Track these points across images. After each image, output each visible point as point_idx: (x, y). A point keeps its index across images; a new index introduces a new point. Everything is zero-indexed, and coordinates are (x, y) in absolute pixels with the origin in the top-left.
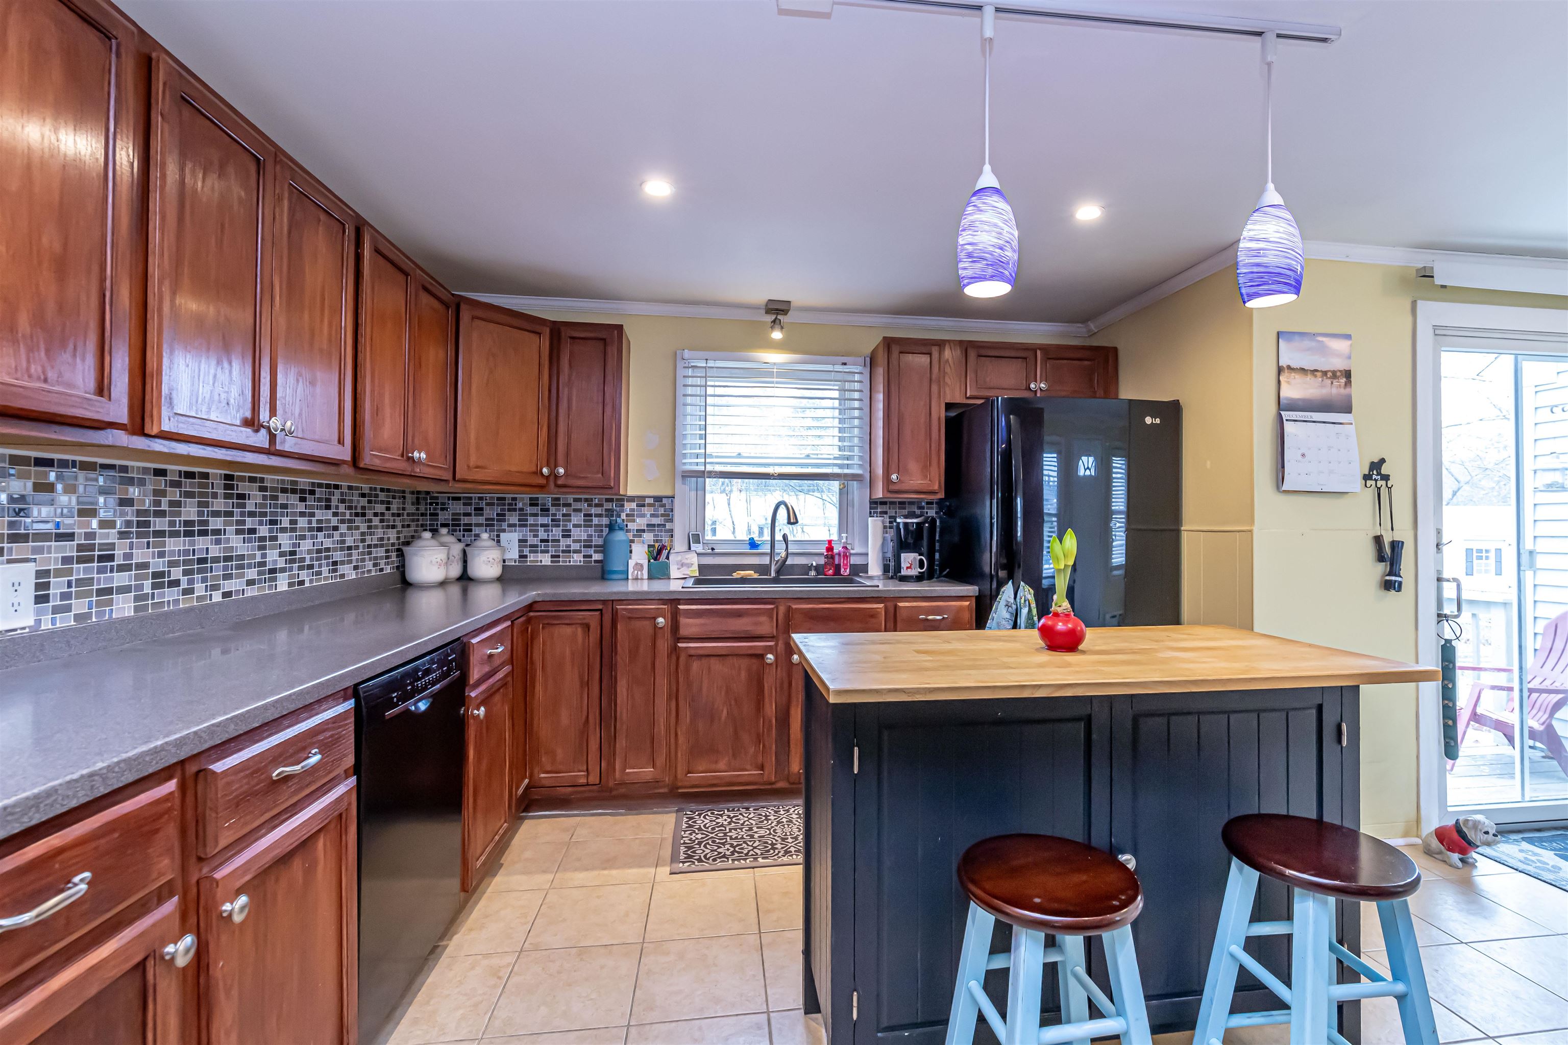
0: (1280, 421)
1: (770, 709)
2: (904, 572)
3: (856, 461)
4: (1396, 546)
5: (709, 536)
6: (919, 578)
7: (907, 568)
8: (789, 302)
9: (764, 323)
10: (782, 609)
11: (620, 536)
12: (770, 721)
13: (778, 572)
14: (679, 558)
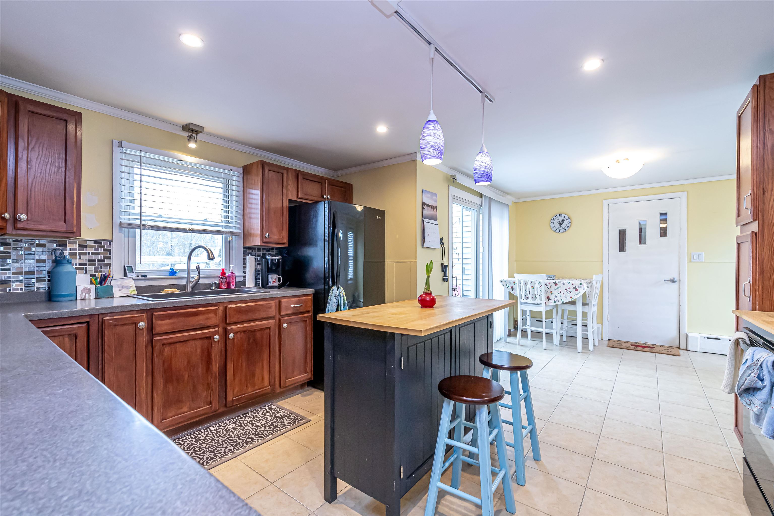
0: (423, 223)
1: (216, 367)
2: (270, 284)
3: (235, 225)
4: (446, 266)
5: (138, 267)
6: (279, 287)
7: (273, 282)
8: (203, 127)
9: (183, 137)
10: (221, 309)
11: (68, 268)
12: (216, 375)
13: (193, 288)
14: (119, 283)
